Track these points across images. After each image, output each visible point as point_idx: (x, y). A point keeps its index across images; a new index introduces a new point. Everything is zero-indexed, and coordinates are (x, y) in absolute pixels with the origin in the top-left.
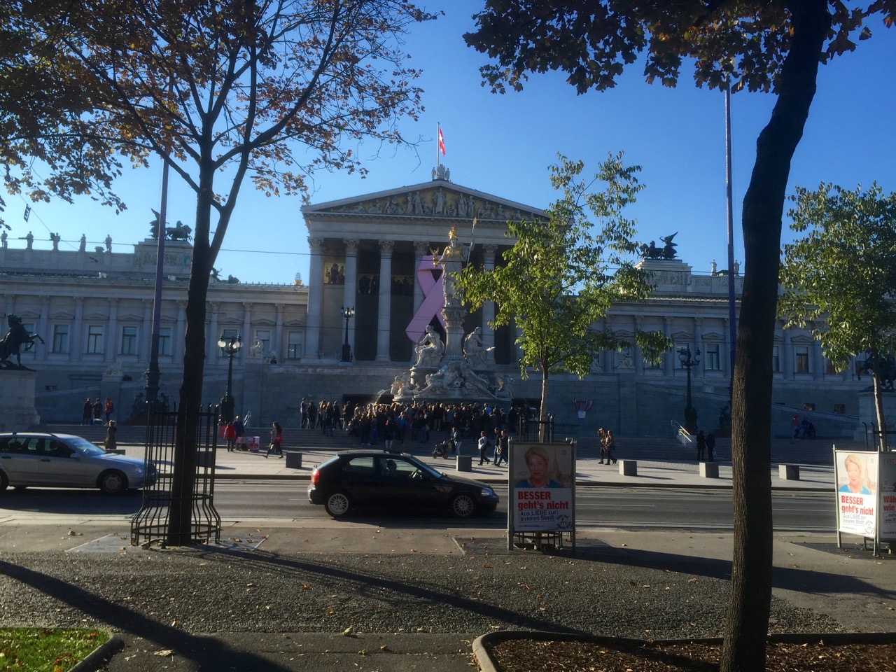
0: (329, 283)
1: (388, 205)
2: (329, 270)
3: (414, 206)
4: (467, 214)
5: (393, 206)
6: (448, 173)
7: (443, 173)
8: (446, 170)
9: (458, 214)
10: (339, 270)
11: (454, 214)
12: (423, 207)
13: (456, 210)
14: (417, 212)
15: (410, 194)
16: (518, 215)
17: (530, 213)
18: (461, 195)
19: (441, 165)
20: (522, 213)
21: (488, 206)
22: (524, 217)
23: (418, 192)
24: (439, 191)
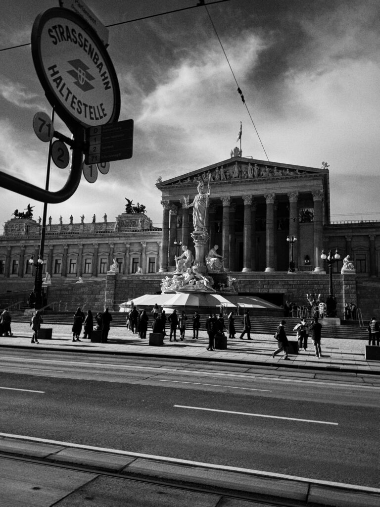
1: (204, 177)
3: (220, 175)
7: (237, 152)
8: (240, 150)
9: (247, 177)
11: (246, 177)
12: (226, 176)
13: (246, 174)
14: (222, 178)
15: (217, 168)
16: (288, 172)
17: (296, 170)
18: (249, 164)
19: (236, 148)
20: (291, 170)
21: (267, 169)
22: (292, 173)
23: (222, 167)
24: (235, 164)
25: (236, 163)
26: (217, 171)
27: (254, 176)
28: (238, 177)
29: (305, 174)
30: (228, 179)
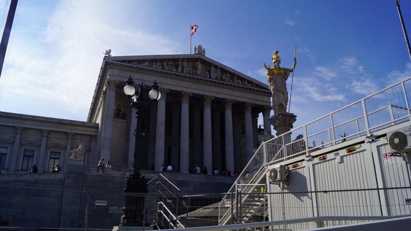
0: (114, 117)
1: (166, 64)
2: (115, 108)
3: (183, 68)
5: (169, 66)
7: (200, 50)
8: (203, 49)
9: (210, 77)
11: (208, 77)
12: (188, 70)
14: (185, 72)
16: (246, 83)
18: (213, 66)
19: (200, 46)
20: (249, 82)
21: (228, 75)
22: (250, 85)
23: (186, 60)
24: (198, 61)
25: (200, 60)
26: (180, 63)
27: (217, 78)
28: (201, 74)
29: (260, 88)
30: (191, 75)
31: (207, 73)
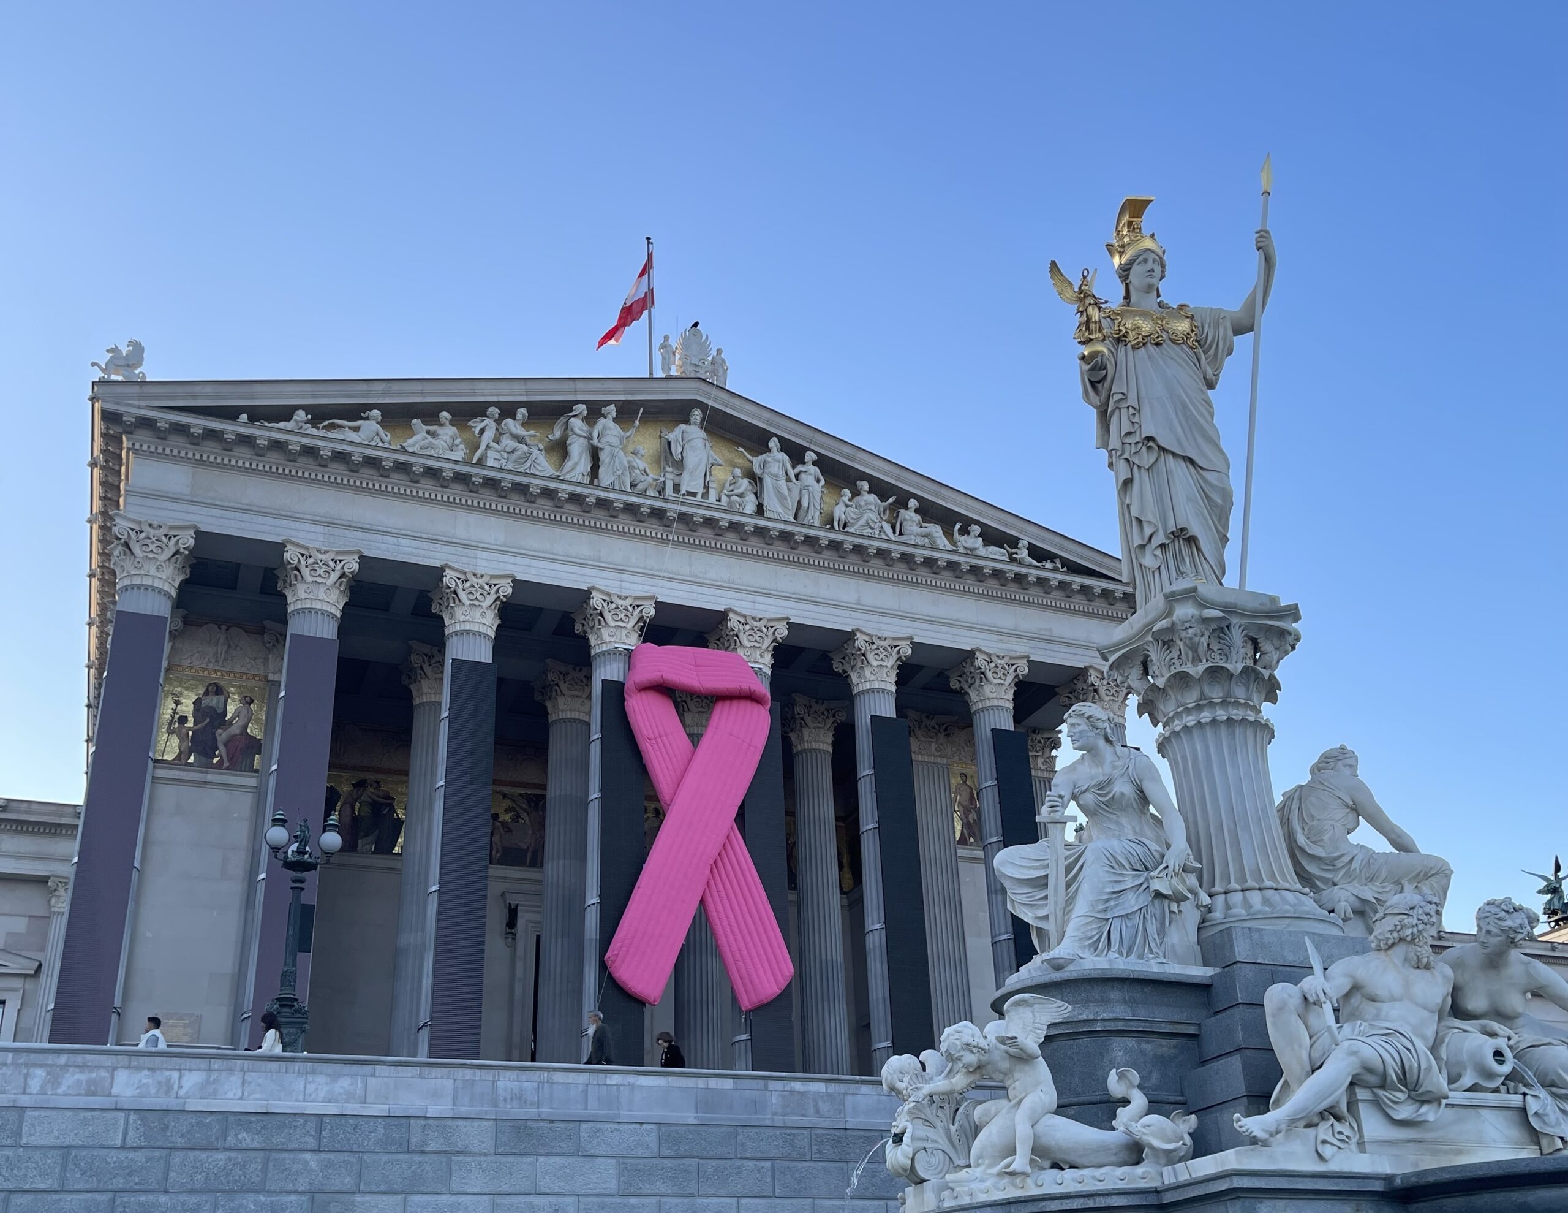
0: (180, 760)
1: (489, 434)
2: (187, 707)
3: (595, 454)
4: (795, 518)
5: (508, 442)
6: (718, 364)
7: (698, 359)
8: (714, 353)
9: (760, 510)
10: (231, 708)
11: (750, 507)
12: (629, 467)
13: (752, 497)
14: (606, 476)
15: (582, 408)
16: (973, 541)
17: (1014, 542)
18: (774, 445)
20: (991, 537)
21: (867, 498)
22: (996, 552)
23: (611, 410)
24: (687, 420)
27: (798, 516)
28: (706, 495)
29: (1056, 569)
30: (643, 494)
31: (745, 483)
